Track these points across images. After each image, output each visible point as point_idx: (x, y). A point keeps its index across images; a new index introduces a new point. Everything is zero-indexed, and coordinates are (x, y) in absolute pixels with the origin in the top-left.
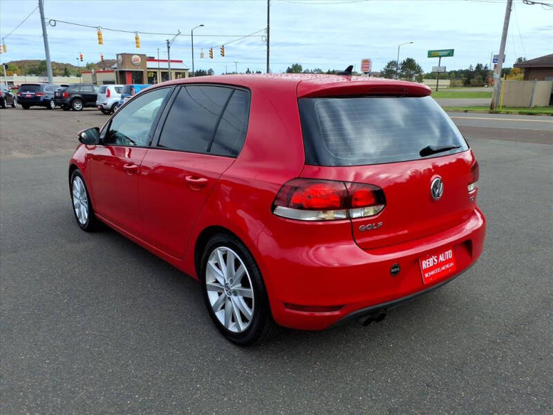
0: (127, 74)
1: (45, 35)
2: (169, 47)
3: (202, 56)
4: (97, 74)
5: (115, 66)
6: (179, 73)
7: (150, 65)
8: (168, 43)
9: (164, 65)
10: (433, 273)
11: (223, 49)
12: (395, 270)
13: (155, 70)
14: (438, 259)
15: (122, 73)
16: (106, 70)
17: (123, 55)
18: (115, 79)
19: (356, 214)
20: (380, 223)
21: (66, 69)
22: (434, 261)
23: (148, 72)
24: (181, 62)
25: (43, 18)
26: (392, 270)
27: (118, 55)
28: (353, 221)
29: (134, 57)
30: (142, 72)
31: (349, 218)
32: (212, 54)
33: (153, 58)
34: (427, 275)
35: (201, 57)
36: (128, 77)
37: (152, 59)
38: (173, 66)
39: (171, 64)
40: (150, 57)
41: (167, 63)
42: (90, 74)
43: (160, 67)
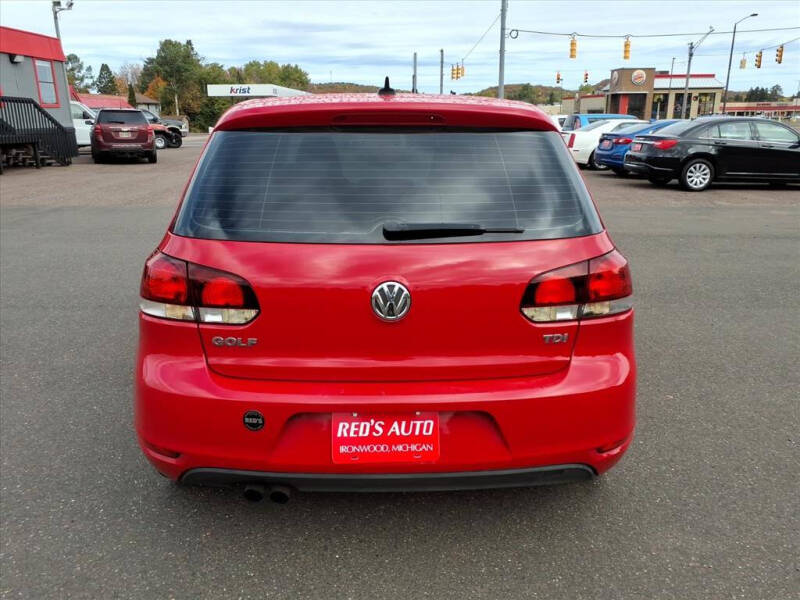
0: (621, 99)
1: (502, 51)
2: (691, 55)
3: (743, 64)
4: (582, 100)
5: (608, 87)
6: (706, 95)
7: (660, 83)
8: (692, 48)
9: (679, 83)
10: (361, 449)
11: (781, 51)
12: (255, 421)
13: (666, 92)
14: (386, 428)
15: (615, 98)
16: (596, 93)
17: (621, 71)
18: (604, 106)
19: (211, 317)
20: (252, 340)
21: (552, 95)
22: (372, 429)
23: (655, 95)
24: (713, 76)
25: (503, 29)
26: (247, 420)
27: (613, 71)
28: (201, 326)
29: (635, 74)
30: (645, 95)
31: (198, 320)
32: (760, 62)
33: (668, 72)
34: (343, 449)
35: (741, 67)
36: (624, 104)
37: (664, 74)
38: (694, 83)
39: (691, 80)
40: (662, 72)
41: (684, 80)
42: (573, 100)
43: (672, 86)
